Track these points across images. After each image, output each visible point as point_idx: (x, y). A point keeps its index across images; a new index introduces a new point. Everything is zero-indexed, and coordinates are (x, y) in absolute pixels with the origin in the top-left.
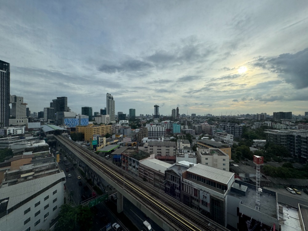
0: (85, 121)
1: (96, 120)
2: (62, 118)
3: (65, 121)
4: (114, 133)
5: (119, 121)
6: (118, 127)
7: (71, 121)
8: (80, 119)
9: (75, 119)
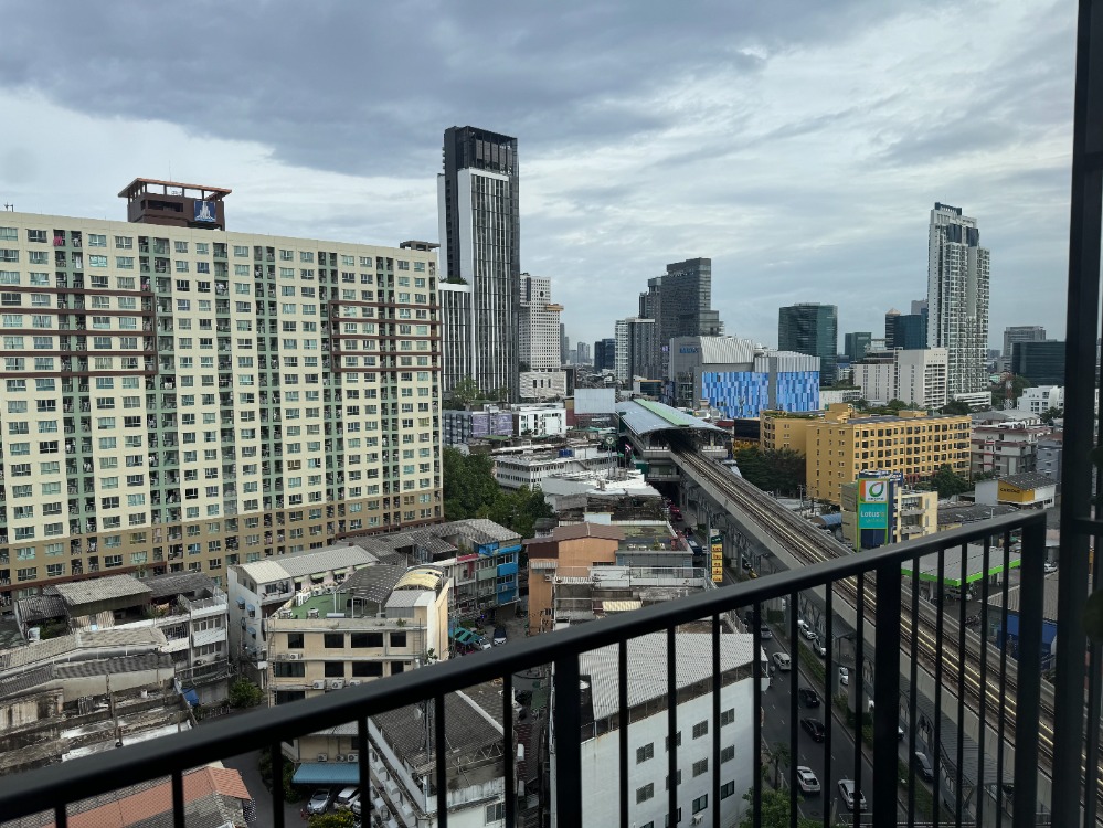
0: (799, 387)
1: (858, 381)
2: (691, 369)
3: (704, 385)
4: (988, 468)
5: (1017, 392)
6: (1020, 430)
7: (733, 384)
8: (772, 376)
9: (748, 374)
